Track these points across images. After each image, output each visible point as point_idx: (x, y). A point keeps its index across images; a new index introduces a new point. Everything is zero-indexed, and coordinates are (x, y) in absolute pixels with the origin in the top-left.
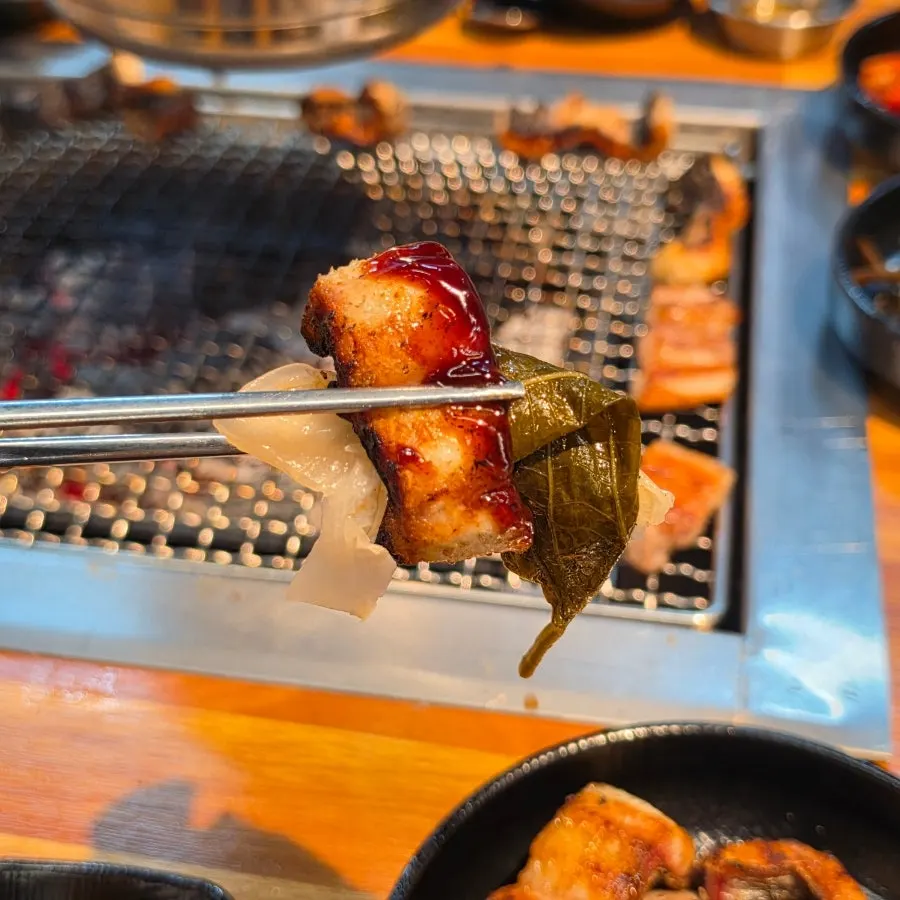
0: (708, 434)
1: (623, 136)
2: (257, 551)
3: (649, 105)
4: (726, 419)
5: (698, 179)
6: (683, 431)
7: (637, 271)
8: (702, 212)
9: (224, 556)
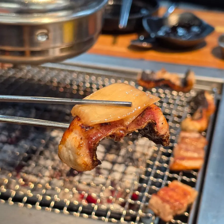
0: (193, 180)
1: (178, 83)
2: (40, 205)
3: (187, 74)
4: (199, 175)
5: (200, 98)
6: (185, 178)
7: (177, 125)
8: (200, 108)
9: (30, 206)
